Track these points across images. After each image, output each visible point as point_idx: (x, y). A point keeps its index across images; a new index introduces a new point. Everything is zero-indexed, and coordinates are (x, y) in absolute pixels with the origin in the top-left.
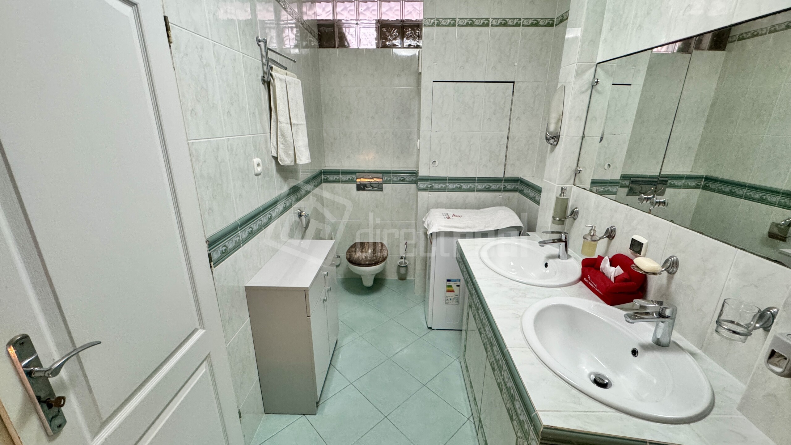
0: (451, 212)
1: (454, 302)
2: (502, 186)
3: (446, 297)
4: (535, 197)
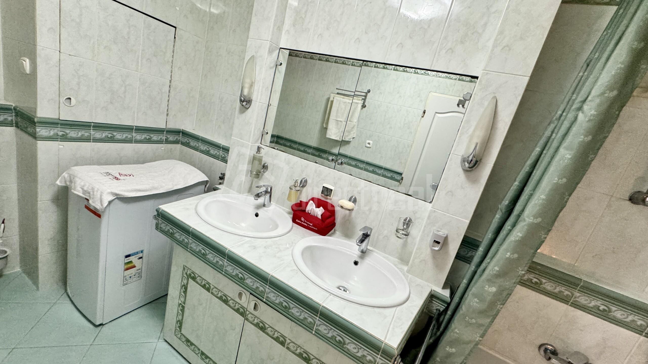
0: (115, 170)
1: (134, 279)
2: (164, 138)
3: (124, 277)
4: (209, 151)
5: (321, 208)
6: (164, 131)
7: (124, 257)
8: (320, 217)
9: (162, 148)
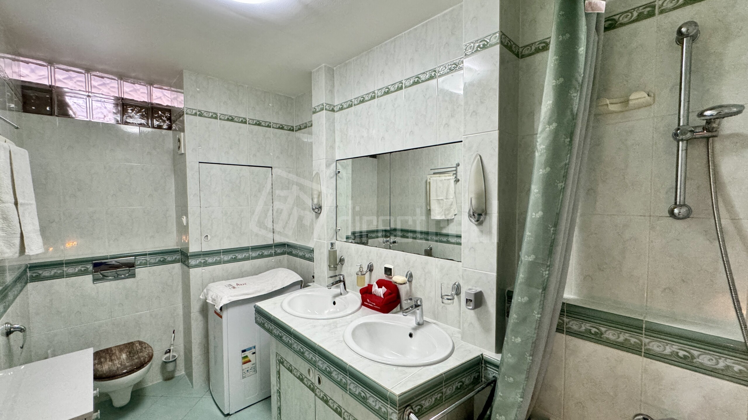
0: (233, 282)
1: (251, 373)
2: (273, 251)
3: (243, 370)
4: (304, 256)
5: (383, 287)
6: (272, 246)
7: (241, 352)
8: (382, 296)
9: (273, 260)
